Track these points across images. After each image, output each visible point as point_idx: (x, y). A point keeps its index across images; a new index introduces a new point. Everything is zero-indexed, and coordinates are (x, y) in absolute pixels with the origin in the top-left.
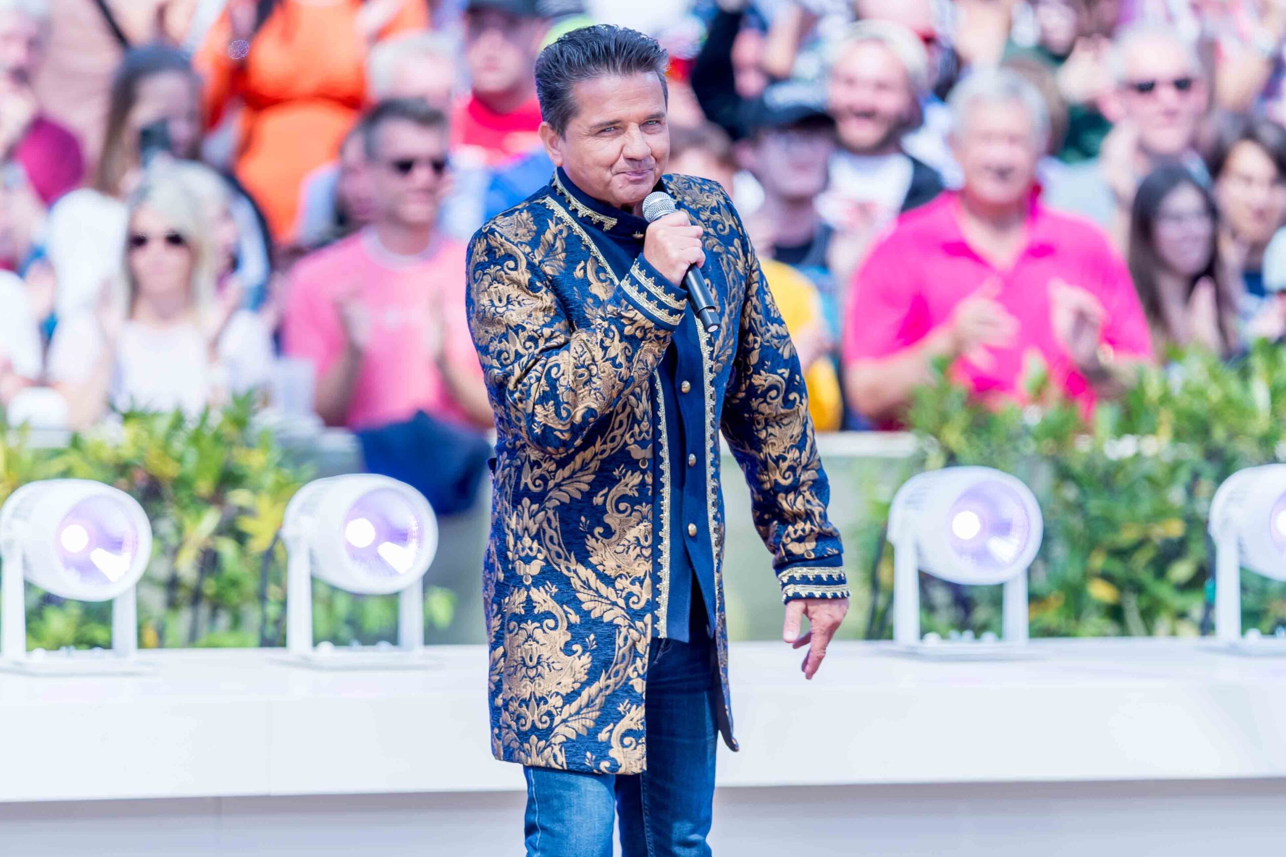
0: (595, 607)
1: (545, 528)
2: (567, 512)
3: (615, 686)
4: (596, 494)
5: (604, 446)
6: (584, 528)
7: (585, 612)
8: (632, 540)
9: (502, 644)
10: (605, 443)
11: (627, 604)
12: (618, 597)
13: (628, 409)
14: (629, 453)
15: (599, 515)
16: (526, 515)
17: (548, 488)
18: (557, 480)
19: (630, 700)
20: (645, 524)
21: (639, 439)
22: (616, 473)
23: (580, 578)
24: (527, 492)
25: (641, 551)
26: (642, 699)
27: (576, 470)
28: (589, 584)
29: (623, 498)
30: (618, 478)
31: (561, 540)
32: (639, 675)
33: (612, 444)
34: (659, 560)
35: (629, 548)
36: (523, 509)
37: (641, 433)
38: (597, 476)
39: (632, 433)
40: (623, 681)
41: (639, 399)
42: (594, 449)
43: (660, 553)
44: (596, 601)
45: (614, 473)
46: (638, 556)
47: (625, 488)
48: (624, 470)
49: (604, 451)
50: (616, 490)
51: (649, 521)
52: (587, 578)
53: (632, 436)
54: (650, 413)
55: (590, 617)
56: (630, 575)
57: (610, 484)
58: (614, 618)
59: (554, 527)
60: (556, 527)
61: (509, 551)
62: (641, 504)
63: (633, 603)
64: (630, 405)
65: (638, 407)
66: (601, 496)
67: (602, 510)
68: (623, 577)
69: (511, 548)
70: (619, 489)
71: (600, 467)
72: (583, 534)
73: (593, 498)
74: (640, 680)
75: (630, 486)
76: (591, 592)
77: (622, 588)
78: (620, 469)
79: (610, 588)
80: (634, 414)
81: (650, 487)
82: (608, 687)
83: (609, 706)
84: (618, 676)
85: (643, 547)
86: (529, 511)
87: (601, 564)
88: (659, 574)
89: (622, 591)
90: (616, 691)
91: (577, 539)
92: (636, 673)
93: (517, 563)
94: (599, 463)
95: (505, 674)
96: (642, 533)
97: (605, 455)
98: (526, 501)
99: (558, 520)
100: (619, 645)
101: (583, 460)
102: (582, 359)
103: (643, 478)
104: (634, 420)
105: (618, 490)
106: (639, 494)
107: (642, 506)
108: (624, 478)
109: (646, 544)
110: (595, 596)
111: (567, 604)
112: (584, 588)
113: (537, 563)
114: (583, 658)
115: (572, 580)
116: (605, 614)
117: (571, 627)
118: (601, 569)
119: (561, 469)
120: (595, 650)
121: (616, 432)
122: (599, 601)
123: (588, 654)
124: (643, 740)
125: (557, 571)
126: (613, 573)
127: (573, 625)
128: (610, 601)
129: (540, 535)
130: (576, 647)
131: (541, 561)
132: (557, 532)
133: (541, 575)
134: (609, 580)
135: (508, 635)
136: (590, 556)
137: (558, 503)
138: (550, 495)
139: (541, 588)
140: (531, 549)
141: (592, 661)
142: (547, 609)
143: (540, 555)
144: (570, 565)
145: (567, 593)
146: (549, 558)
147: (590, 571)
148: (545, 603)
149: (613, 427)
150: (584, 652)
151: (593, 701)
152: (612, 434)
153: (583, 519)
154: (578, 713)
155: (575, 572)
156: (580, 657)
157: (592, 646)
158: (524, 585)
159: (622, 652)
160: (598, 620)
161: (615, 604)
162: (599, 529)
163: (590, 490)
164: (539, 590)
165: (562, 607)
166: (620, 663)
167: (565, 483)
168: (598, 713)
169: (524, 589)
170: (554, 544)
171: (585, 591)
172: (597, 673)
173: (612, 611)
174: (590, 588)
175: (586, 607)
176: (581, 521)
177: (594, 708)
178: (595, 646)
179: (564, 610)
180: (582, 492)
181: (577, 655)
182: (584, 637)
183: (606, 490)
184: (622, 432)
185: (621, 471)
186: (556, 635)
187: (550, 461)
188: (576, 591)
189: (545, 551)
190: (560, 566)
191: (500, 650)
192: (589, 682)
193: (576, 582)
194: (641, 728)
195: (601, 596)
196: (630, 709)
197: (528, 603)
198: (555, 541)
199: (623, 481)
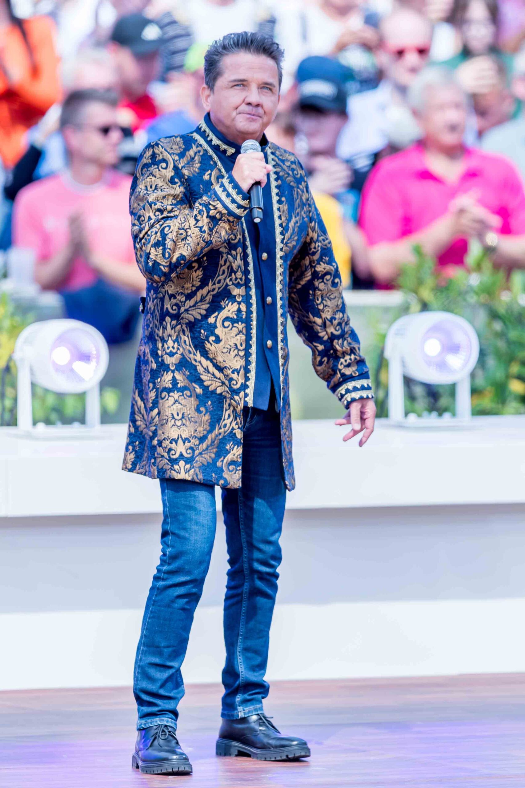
0: (212, 384)
1: (181, 336)
3: (225, 433)
4: (210, 316)
5: (214, 286)
6: (203, 337)
7: (205, 386)
8: (233, 345)
9: (157, 407)
10: (214, 284)
11: (230, 385)
12: (225, 379)
13: (228, 264)
14: (229, 291)
15: (212, 329)
16: (169, 327)
17: (180, 312)
18: (186, 307)
19: (233, 442)
20: (240, 335)
21: (235, 282)
23: (202, 366)
24: (168, 313)
25: (238, 352)
26: (241, 442)
27: (198, 301)
28: (208, 370)
29: (227, 319)
30: (223, 306)
32: (239, 428)
33: (218, 284)
34: (249, 359)
35: (230, 350)
36: (167, 324)
37: (236, 279)
38: (210, 305)
39: (231, 278)
40: (229, 430)
41: (235, 258)
42: (208, 288)
43: (250, 354)
44: (212, 380)
45: (221, 303)
46: (236, 355)
47: (228, 313)
48: (227, 302)
49: (214, 290)
50: (223, 314)
51: (244, 334)
52: (207, 367)
53: (231, 280)
54: (243, 268)
55: (209, 390)
56: (231, 367)
57: (219, 310)
58: (223, 392)
59: (186, 335)
60: (188, 335)
61: (159, 350)
63: (233, 384)
64: (229, 261)
65: (234, 263)
66: (213, 318)
67: (214, 326)
68: (227, 368)
69: (160, 348)
71: (212, 300)
72: (203, 341)
73: (208, 319)
74: (239, 430)
75: (231, 311)
76: (209, 375)
77: (227, 374)
78: (225, 301)
79: (221, 373)
80: (232, 267)
81: (245, 313)
82: (220, 434)
83: (221, 445)
84: (226, 427)
85: (239, 350)
86: (170, 325)
87: (215, 359)
88: (249, 367)
89: (227, 376)
90: (225, 436)
91: (200, 343)
92: (237, 426)
93: (165, 356)
94: (211, 297)
95: (159, 425)
96: (239, 341)
97: (215, 292)
98: (168, 319)
100: (225, 409)
101: (202, 295)
103: (239, 307)
104: (232, 271)
105: (224, 314)
106: (237, 317)
107: (238, 324)
108: (227, 306)
109: (241, 348)
110: (212, 378)
111: (195, 382)
112: (205, 372)
113: (177, 357)
114: (206, 415)
115: (198, 368)
116: (218, 388)
117: (198, 396)
118: (215, 361)
119: (188, 301)
120: (212, 411)
121: (220, 277)
122: (214, 381)
123: (208, 413)
124: (240, 468)
125: (189, 361)
126: (222, 365)
127: (198, 395)
128: (220, 381)
129: (178, 340)
130: (202, 409)
131: (179, 355)
132: (188, 338)
133: (180, 364)
134: (221, 369)
135: (161, 401)
136: (209, 354)
137: (187, 321)
138: (182, 316)
139: (181, 372)
140: (173, 348)
141: (211, 419)
142: (185, 384)
143: (178, 351)
144: (196, 358)
145: (195, 375)
146: (184, 354)
147: (209, 362)
148: (184, 380)
149: (219, 274)
150: (206, 412)
151: (213, 442)
152: (218, 278)
153: (202, 331)
154: (207, 449)
155: (200, 362)
156: (205, 415)
157: (210, 409)
158: (170, 370)
159: (228, 412)
160: (214, 392)
161: (223, 383)
162: (212, 338)
163: (206, 314)
164: (179, 372)
165: (192, 383)
166: (227, 419)
167: (191, 309)
168: (216, 450)
169: (170, 372)
170: (187, 345)
171: (206, 374)
172: (213, 426)
173: (222, 387)
174: (209, 372)
175: (206, 384)
176: (201, 333)
177: (214, 447)
178: (212, 409)
179: (193, 386)
180: (201, 315)
181: (203, 414)
182: (205, 403)
183: (216, 314)
184: (224, 278)
185: (225, 302)
186: (192, 401)
187: (181, 295)
188: (200, 374)
189: (181, 349)
190: (190, 359)
191: (156, 411)
192: (210, 432)
193: (200, 369)
194: (240, 460)
195: (215, 377)
196: (233, 447)
197: (174, 381)
198: (187, 343)
199: (227, 308)
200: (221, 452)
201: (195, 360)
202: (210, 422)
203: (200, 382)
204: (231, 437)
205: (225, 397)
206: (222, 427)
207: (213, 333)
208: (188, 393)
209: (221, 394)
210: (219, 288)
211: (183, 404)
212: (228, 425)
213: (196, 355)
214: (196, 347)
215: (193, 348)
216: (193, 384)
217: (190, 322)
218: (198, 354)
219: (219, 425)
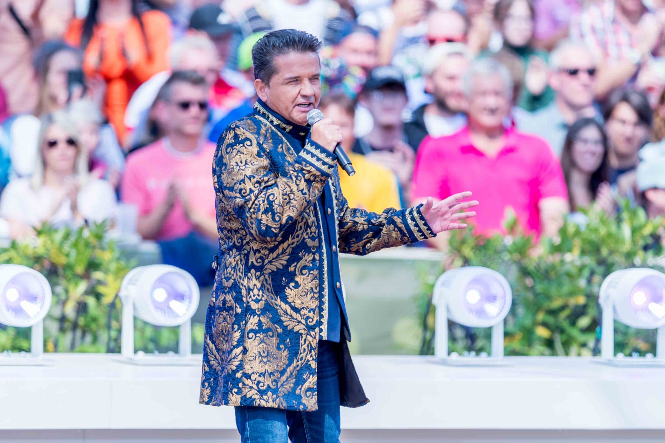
0: (290, 324)
1: (264, 284)
2: (276, 276)
3: (302, 365)
4: (290, 266)
5: (293, 240)
6: (284, 284)
7: (285, 326)
8: (309, 289)
10: (293, 238)
11: (306, 323)
12: (302, 319)
13: (304, 221)
14: (306, 243)
15: (292, 276)
16: (254, 277)
17: (265, 264)
18: (270, 259)
19: (309, 372)
20: (315, 280)
21: (310, 236)
23: (282, 310)
24: (253, 266)
25: (314, 295)
26: (316, 372)
27: (279, 254)
28: (287, 312)
29: (305, 267)
30: (301, 257)
31: (272, 290)
32: (313, 359)
33: (297, 239)
34: (323, 300)
35: (307, 293)
36: (252, 275)
37: (311, 233)
38: (290, 256)
39: (307, 233)
40: (305, 362)
41: (309, 215)
42: (288, 242)
43: (323, 296)
44: (290, 321)
45: (299, 254)
46: (312, 297)
47: (305, 262)
48: (304, 253)
49: (293, 243)
50: (301, 263)
51: (318, 279)
52: (286, 309)
54: (316, 223)
55: (287, 329)
56: (308, 307)
57: (298, 260)
58: (300, 330)
59: (269, 284)
60: (270, 283)
61: (244, 297)
62: (313, 270)
63: (310, 322)
64: (305, 218)
65: (309, 219)
66: (293, 267)
67: (294, 274)
68: (305, 308)
69: (245, 295)
70: (302, 263)
71: (291, 252)
72: (283, 287)
73: (289, 268)
74: (314, 362)
75: (307, 261)
76: (288, 317)
77: (304, 314)
78: (302, 252)
79: (298, 314)
80: (307, 223)
81: (318, 261)
82: (298, 366)
83: (299, 376)
84: (302, 360)
85: (314, 293)
86: (255, 275)
87: (293, 302)
88: (322, 307)
89: (304, 315)
90: (302, 367)
91: (281, 289)
92: (311, 358)
93: (251, 303)
94: (291, 250)
96: (314, 286)
97: (294, 245)
98: (253, 271)
99: (271, 279)
100: (301, 344)
101: (283, 249)
102: (285, 191)
103: (314, 257)
104: (307, 226)
106: (313, 265)
107: (314, 271)
109: (317, 291)
110: (290, 318)
111: (276, 323)
112: (285, 314)
113: (262, 303)
115: (279, 311)
116: (295, 327)
117: (279, 336)
118: (293, 304)
119: (271, 254)
120: (290, 347)
121: (299, 232)
122: (292, 321)
123: (287, 350)
124: (316, 393)
125: (271, 306)
126: (299, 307)
127: (279, 333)
128: (297, 321)
129: (262, 288)
130: (282, 346)
131: (264, 302)
132: (271, 286)
133: (264, 309)
134: (297, 310)
135: (247, 340)
136: (288, 298)
137: (270, 271)
138: (266, 267)
140: (258, 295)
141: (289, 354)
142: (269, 326)
143: (263, 298)
144: (277, 303)
145: (276, 317)
146: (268, 300)
147: (287, 305)
148: (268, 323)
149: (297, 230)
150: (286, 348)
151: (292, 374)
152: (297, 234)
153: (284, 279)
154: (287, 380)
155: (280, 306)
156: (284, 351)
157: (288, 345)
158: (257, 314)
159: (304, 347)
160: (291, 331)
161: (300, 322)
162: (292, 284)
163: (287, 264)
164: (264, 316)
165: (274, 325)
166: (303, 353)
167: (273, 261)
168: (295, 380)
169: (257, 316)
170: (270, 292)
171: (286, 316)
172: (292, 359)
173: (299, 326)
175: (285, 324)
177: (293, 378)
178: (290, 345)
180: (283, 265)
181: (282, 350)
182: (284, 341)
183: (295, 264)
184: (302, 233)
186: (274, 340)
187: (265, 249)
188: (281, 316)
189: (265, 296)
190: (272, 304)
192: (289, 365)
193: (281, 312)
194: (315, 387)
195: (293, 318)
196: (309, 377)
197: (260, 323)
199: (304, 258)
200: (299, 381)
201: (276, 305)
202: (289, 356)
203: (281, 322)
204: (307, 368)
205: (301, 334)
206: (299, 360)
207: (292, 280)
208: (271, 333)
209: (298, 332)
210: (298, 242)
212: (304, 358)
213: (277, 300)
214: (277, 293)
215: (275, 295)
217: (272, 271)
218: (279, 299)
219: (296, 358)
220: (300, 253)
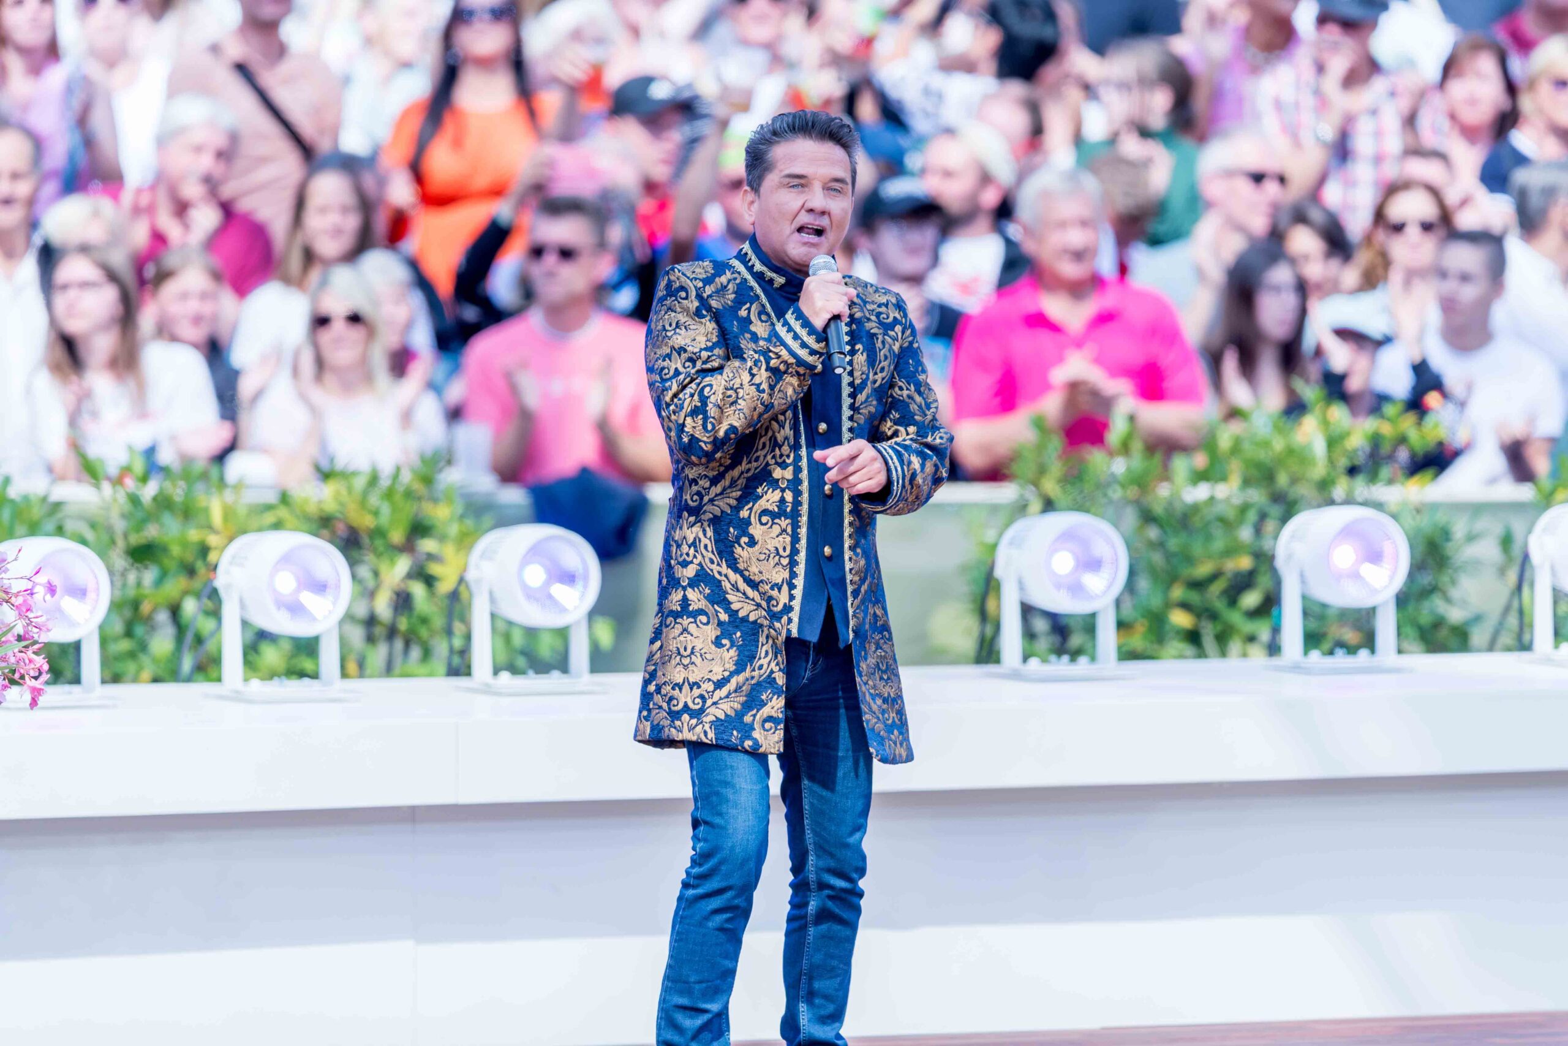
0: (743, 608)
1: (701, 537)
2: (719, 524)
3: (760, 678)
4: (742, 508)
5: (750, 466)
6: (732, 538)
7: (733, 612)
8: (772, 550)
10: (750, 462)
11: (768, 607)
12: (761, 600)
13: (770, 434)
14: (770, 472)
15: (744, 526)
16: (685, 526)
17: (703, 504)
18: (711, 496)
19: (772, 691)
20: (783, 536)
21: (779, 461)
22: (759, 490)
23: (729, 581)
24: (686, 507)
25: (779, 560)
26: (783, 691)
27: (727, 487)
28: (735, 587)
29: (765, 513)
30: (761, 494)
32: (780, 670)
33: (756, 463)
34: (795, 570)
35: (769, 556)
36: (683, 521)
37: (781, 456)
38: (743, 493)
39: (774, 455)
40: (766, 674)
41: (782, 426)
42: (740, 468)
43: (797, 563)
44: (743, 602)
46: (777, 564)
47: (766, 503)
48: (766, 489)
49: (749, 470)
50: (759, 505)
51: (788, 534)
52: (735, 582)
53: (773, 457)
54: (792, 440)
55: (737, 616)
56: (770, 581)
57: (754, 499)
58: (758, 619)
59: (708, 538)
60: (710, 537)
61: (672, 559)
63: (773, 606)
64: (773, 430)
65: (779, 432)
66: (747, 510)
67: (747, 522)
68: (765, 582)
69: (674, 556)
71: (745, 485)
72: (732, 544)
73: (739, 511)
74: (781, 674)
75: (770, 502)
76: (739, 594)
77: (764, 592)
78: (763, 487)
79: (754, 591)
80: (776, 439)
81: (790, 505)
82: (753, 678)
83: (754, 694)
84: (761, 669)
85: (781, 556)
86: (687, 522)
87: (748, 570)
88: (794, 581)
89: (764, 595)
90: (761, 682)
91: (727, 547)
92: (778, 667)
93: (678, 568)
94: (745, 481)
95: (660, 663)
96: (782, 544)
97: (749, 474)
98: (685, 514)
99: (712, 531)
100: (761, 643)
101: (732, 478)
102: (732, 383)
103: (783, 496)
104: (776, 444)
105: (762, 504)
106: (778, 510)
107: (780, 519)
108: (766, 494)
110: (742, 598)
111: (717, 604)
112: (734, 591)
113: (692, 567)
114: (730, 650)
115: (723, 582)
116: (751, 613)
117: (720, 624)
118: (747, 573)
119: (714, 487)
120: (741, 645)
121: (760, 453)
122: (746, 602)
123: (735, 648)
124: (782, 726)
125: (709, 574)
126: (757, 579)
127: (722, 622)
128: (754, 603)
129: (696, 543)
130: (724, 641)
131: (695, 566)
132: (711, 541)
133: (696, 578)
134: (754, 585)
135: (664, 630)
136: (738, 563)
137: (711, 516)
138: (704, 509)
139: (696, 589)
140: (688, 554)
141: (738, 655)
142: (700, 607)
143: (695, 560)
144: (720, 569)
145: (718, 594)
146: (704, 564)
147: (738, 576)
148: (700, 601)
149: (757, 448)
150: (732, 646)
151: (740, 688)
152: (755, 455)
153: (732, 530)
154: (728, 697)
155: (726, 576)
156: (728, 650)
157: (738, 642)
158: (684, 586)
159: (765, 648)
160: (745, 620)
161: (759, 605)
162: (745, 540)
163: (737, 505)
164: (694, 590)
165: (713, 606)
166: (764, 658)
167: (717, 498)
168: (745, 698)
169: (680, 589)
170: (708, 551)
171: (735, 593)
172: (742, 666)
173: (757, 612)
174: (738, 590)
175: (734, 607)
176: (730, 532)
177: (741, 694)
178: (741, 642)
179: (715, 609)
180: (731, 507)
181: (725, 648)
182: (730, 634)
183: (751, 505)
184: (764, 454)
185: (764, 489)
186: (709, 630)
187: (705, 479)
188: (725, 593)
189: (699, 557)
190: (712, 571)
191: (658, 644)
192: (737, 672)
193: (726, 585)
194: (781, 716)
195: (747, 598)
196: (772, 698)
197: (685, 602)
198: (710, 548)
199: (765, 497)
200: (753, 701)
201: (720, 573)
202: (738, 660)
203: (725, 604)
204: (769, 683)
205: (761, 626)
206: (756, 668)
207: (745, 533)
208: (704, 619)
209: (755, 622)
210: (756, 469)
211: (694, 634)
212: (765, 667)
213: (721, 567)
214: (721, 554)
215: (717, 556)
216: (715, 606)
217: (715, 516)
218: (724, 565)
219: (751, 665)
220: (758, 488)
